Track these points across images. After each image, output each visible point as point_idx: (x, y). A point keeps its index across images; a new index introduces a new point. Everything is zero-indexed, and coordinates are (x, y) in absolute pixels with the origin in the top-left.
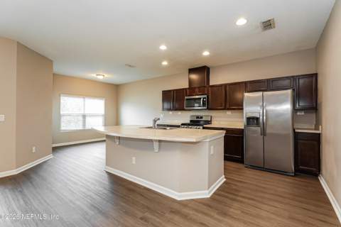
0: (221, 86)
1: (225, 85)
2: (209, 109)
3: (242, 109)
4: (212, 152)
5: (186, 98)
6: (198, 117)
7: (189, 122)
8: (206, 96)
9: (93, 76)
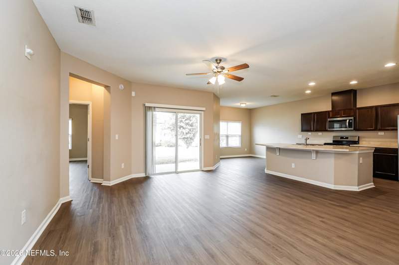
0: (371, 108)
1: (377, 107)
2: (356, 129)
3: (397, 130)
4: (361, 162)
5: (329, 120)
6: (342, 138)
7: (332, 142)
8: (352, 118)
9: (238, 104)
